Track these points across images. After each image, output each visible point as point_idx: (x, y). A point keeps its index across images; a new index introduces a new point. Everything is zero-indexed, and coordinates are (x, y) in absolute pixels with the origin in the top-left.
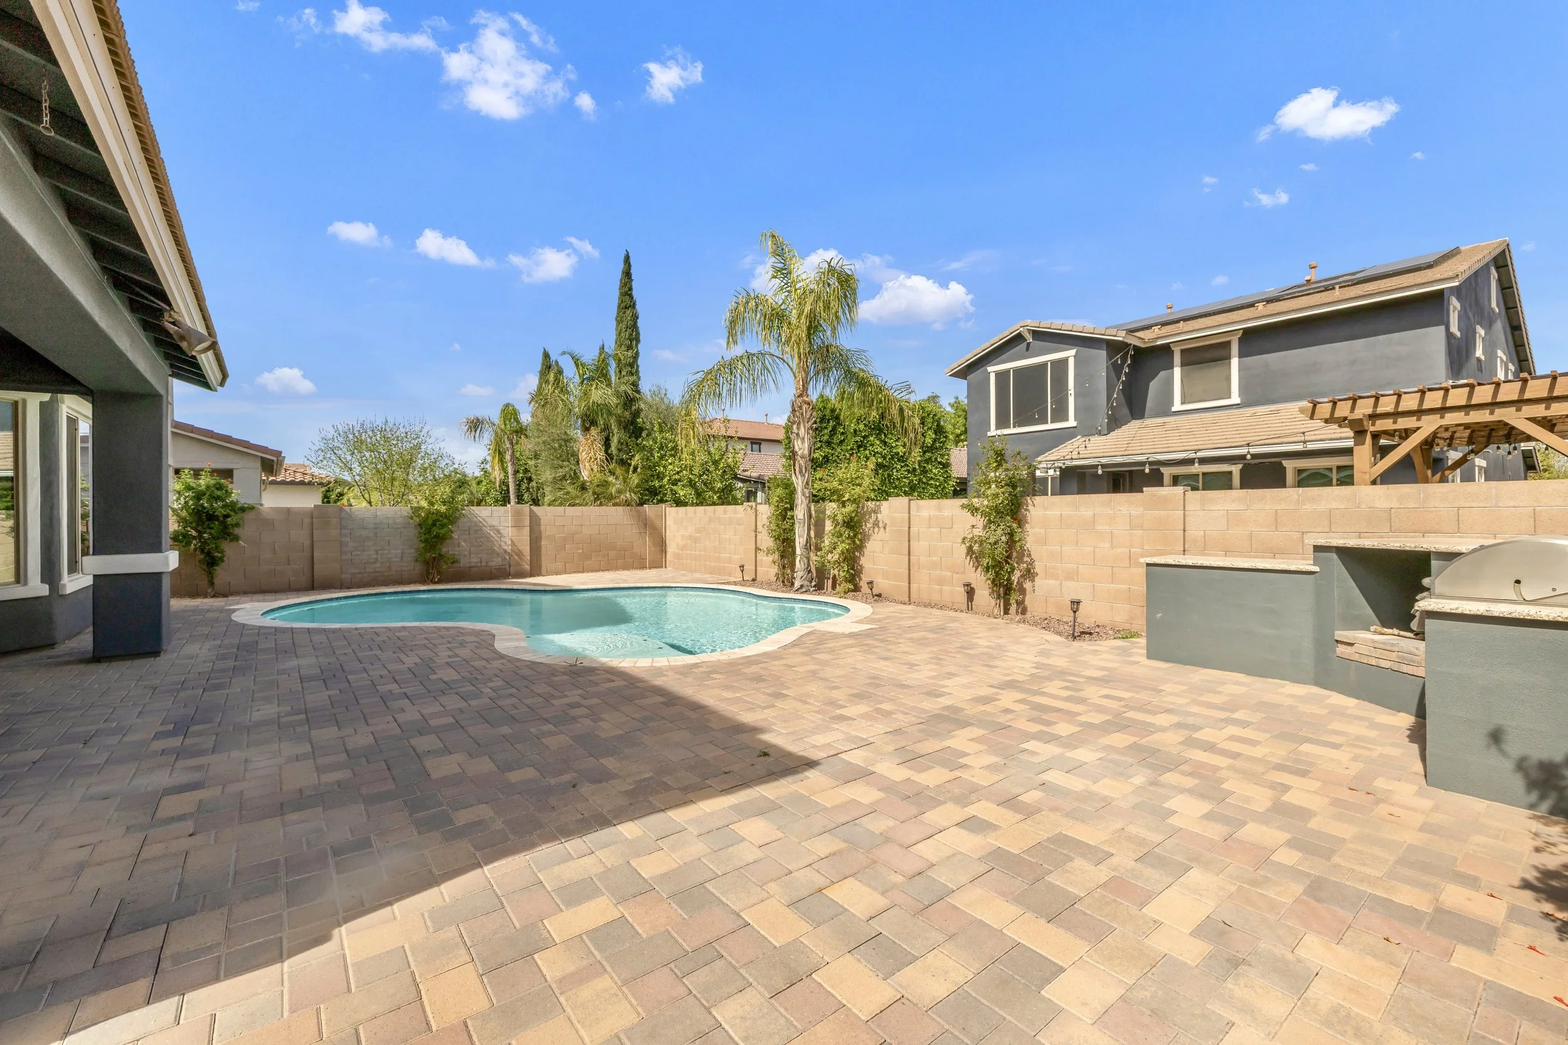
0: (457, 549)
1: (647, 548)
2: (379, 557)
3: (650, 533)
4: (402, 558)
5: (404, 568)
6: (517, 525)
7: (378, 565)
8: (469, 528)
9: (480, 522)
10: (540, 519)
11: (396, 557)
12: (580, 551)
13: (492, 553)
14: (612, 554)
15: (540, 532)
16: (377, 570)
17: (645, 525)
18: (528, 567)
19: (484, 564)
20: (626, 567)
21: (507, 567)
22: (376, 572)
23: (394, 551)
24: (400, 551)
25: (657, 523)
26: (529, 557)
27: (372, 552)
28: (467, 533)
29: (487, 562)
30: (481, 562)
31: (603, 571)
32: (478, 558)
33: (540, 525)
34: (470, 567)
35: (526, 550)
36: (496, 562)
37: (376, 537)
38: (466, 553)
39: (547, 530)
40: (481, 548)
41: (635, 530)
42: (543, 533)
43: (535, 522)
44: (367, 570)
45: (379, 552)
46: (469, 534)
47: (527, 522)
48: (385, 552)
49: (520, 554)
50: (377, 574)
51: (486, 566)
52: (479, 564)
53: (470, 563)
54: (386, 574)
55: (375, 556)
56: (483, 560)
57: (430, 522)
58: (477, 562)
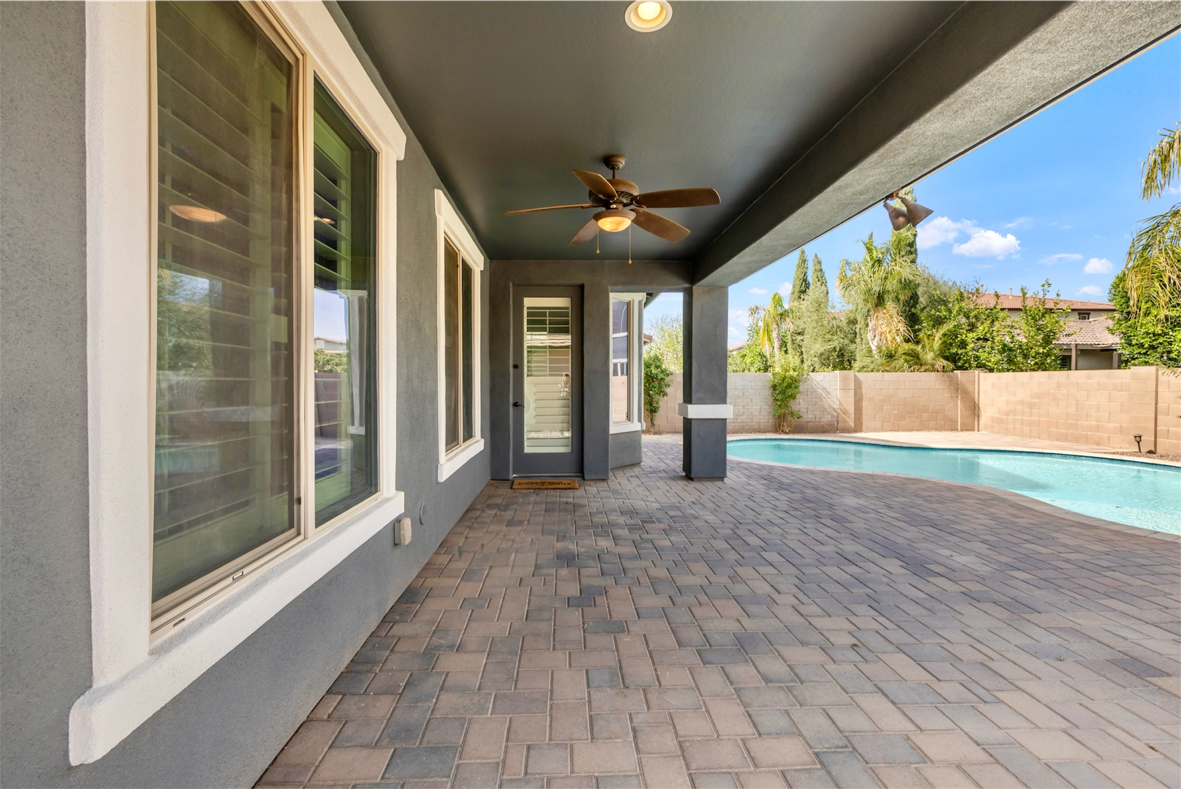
0: (798, 407)
1: (959, 410)
2: (745, 411)
3: (962, 398)
4: (760, 412)
5: (761, 421)
6: (844, 389)
7: (745, 417)
8: (807, 390)
9: (815, 385)
10: (861, 383)
11: (756, 412)
12: (896, 412)
13: (824, 410)
14: (925, 416)
15: (862, 394)
16: (744, 420)
17: (957, 390)
18: (852, 425)
19: (818, 420)
20: (938, 428)
21: (836, 423)
22: (743, 422)
23: (755, 407)
24: (759, 407)
25: (969, 387)
26: (853, 416)
27: (741, 407)
28: (805, 394)
29: (820, 419)
30: (815, 418)
31: (916, 430)
32: (814, 415)
33: (861, 389)
34: (808, 422)
35: (851, 409)
36: (826, 419)
37: (744, 395)
38: (804, 410)
39: (866, 391)
40: (816, 407)
41: (947, 394)
42: (864, 396)
43: (858, 384)
44: (738, 420)
45: (746, 407)
46: (807, 395)
47: (852, 386)
48: (749, 407)
49: (845, 412)
50: (744, 424)
51: (819, 422)
52: (814, 420)
53: (808, 418)
54: (750, 424)
55: (742, 410)
56: (817, 417)
57: (785, 384)
58: (812, 418)
